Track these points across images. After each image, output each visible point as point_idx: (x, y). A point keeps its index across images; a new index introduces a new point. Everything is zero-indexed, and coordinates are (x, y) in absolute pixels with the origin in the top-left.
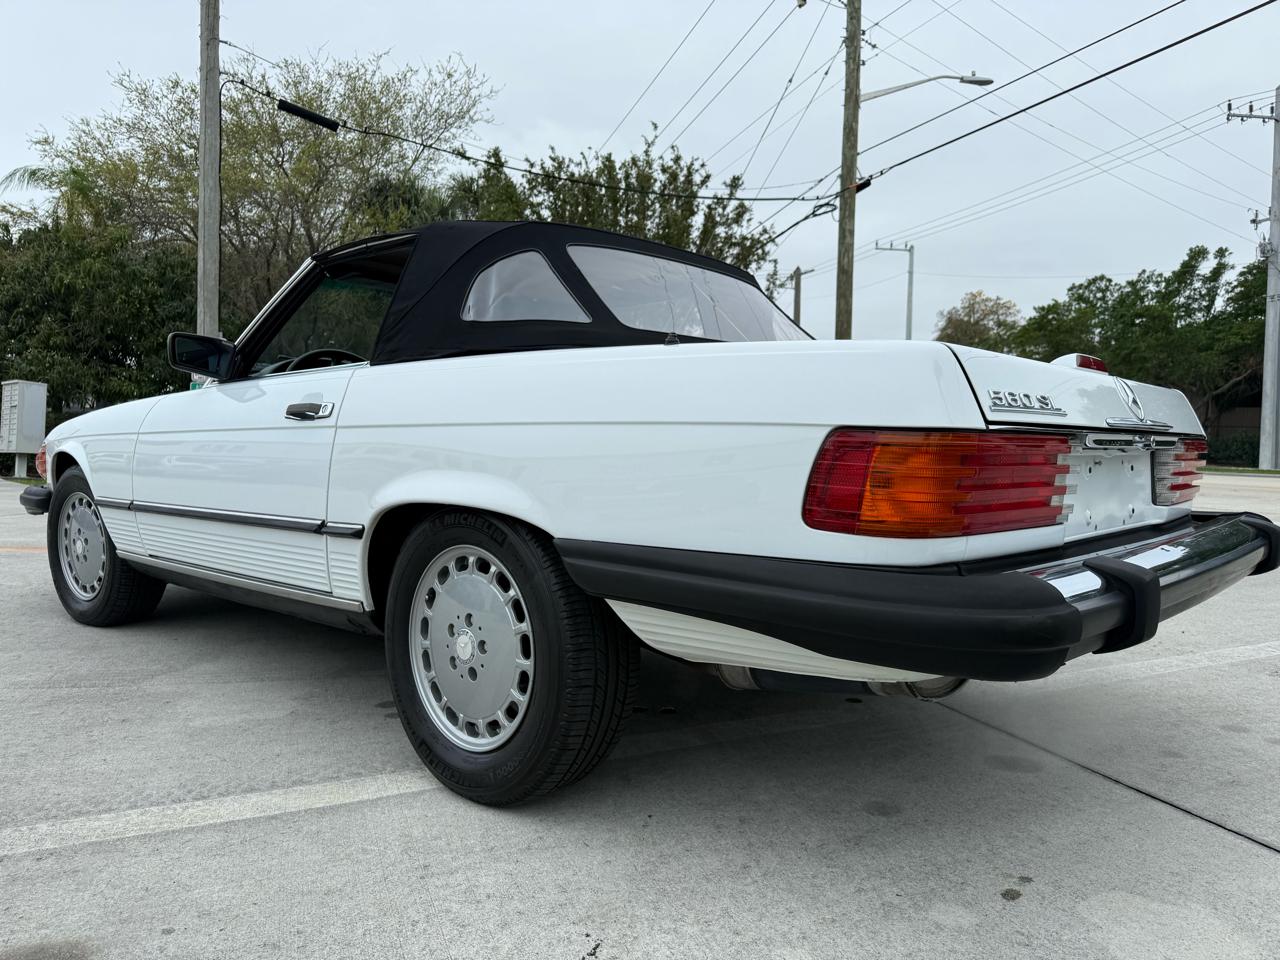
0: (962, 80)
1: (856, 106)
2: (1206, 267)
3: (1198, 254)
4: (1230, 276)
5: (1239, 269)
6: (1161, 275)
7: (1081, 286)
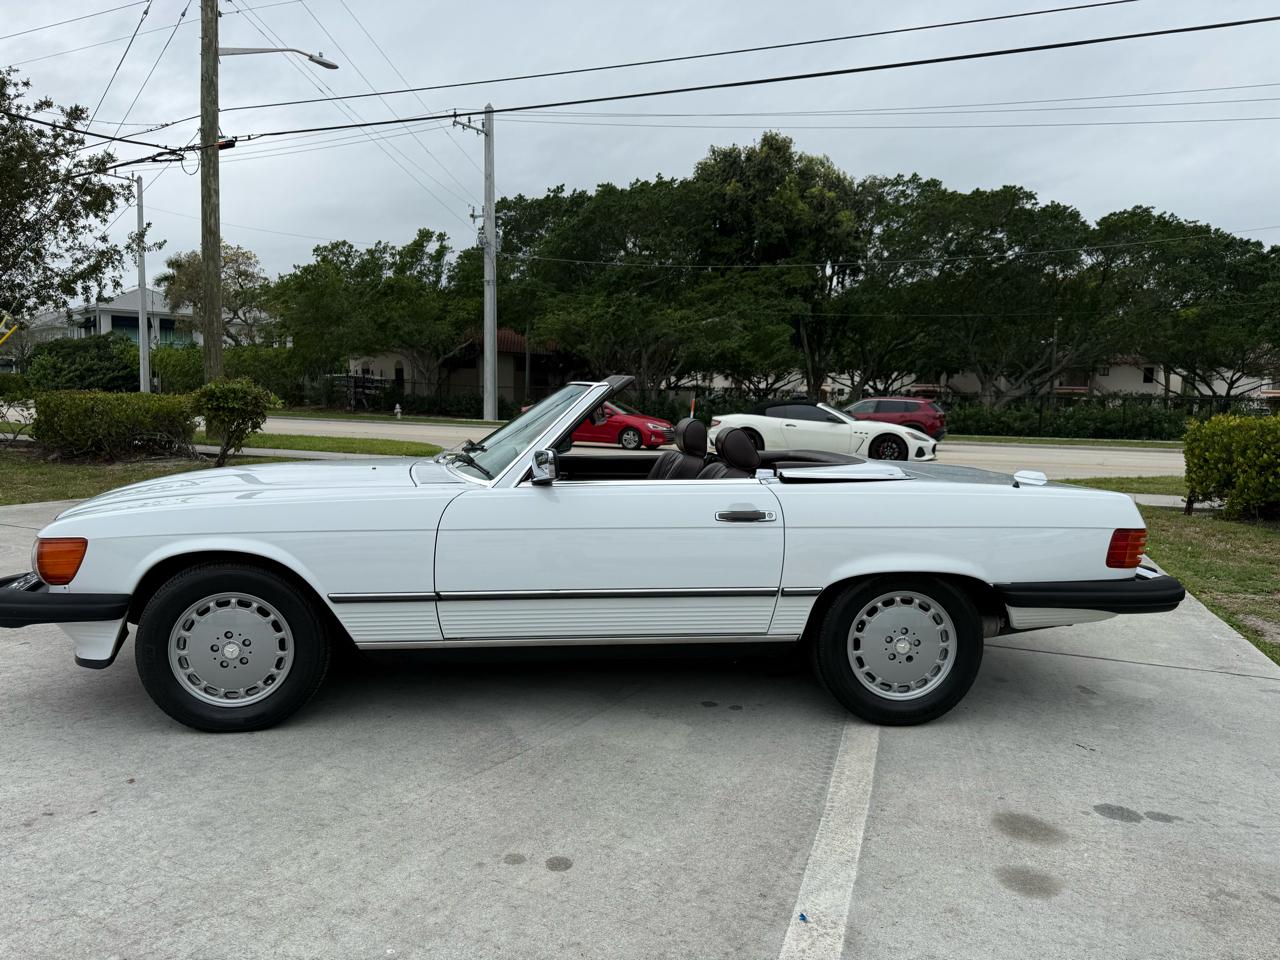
0: (311, 58)
1: (216, 61)
2: (432, 247)
3: (425, 236)
4: (451, 258)
5: (457, 254)
6: (393, 248)
7: (326, 247)
